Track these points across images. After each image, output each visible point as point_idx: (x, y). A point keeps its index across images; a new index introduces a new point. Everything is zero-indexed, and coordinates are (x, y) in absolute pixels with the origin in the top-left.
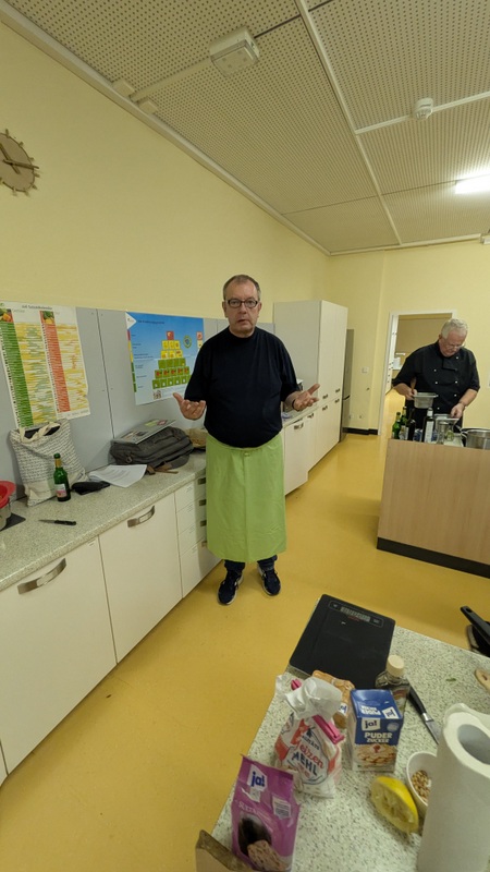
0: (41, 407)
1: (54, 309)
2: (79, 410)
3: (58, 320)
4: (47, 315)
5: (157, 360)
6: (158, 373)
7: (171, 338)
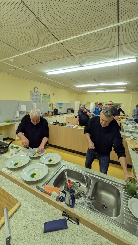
0: (53, 109)
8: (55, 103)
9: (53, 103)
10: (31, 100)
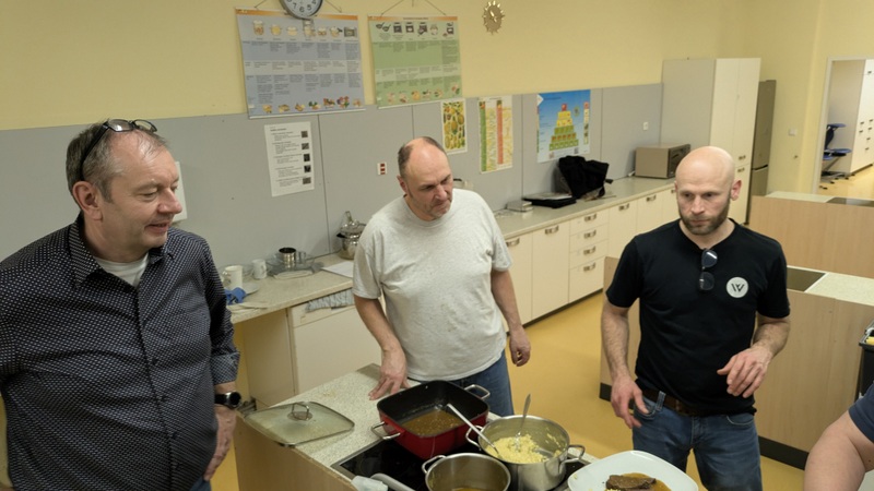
0: (491, 160)
1: (503, 98)
2: (507, 164)
3: (504, 105)
4: (499, 102)
5: (553, 128)
6: (554, 138)
7: (564, 109)
8: (507, 103)
9: (491, 106)
10: (248, 100)
